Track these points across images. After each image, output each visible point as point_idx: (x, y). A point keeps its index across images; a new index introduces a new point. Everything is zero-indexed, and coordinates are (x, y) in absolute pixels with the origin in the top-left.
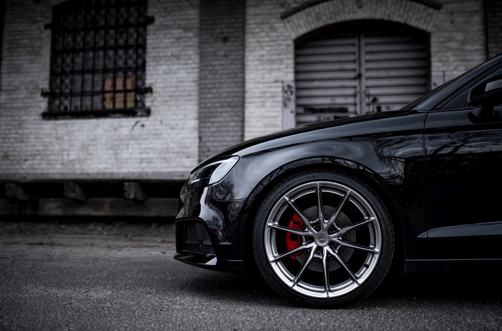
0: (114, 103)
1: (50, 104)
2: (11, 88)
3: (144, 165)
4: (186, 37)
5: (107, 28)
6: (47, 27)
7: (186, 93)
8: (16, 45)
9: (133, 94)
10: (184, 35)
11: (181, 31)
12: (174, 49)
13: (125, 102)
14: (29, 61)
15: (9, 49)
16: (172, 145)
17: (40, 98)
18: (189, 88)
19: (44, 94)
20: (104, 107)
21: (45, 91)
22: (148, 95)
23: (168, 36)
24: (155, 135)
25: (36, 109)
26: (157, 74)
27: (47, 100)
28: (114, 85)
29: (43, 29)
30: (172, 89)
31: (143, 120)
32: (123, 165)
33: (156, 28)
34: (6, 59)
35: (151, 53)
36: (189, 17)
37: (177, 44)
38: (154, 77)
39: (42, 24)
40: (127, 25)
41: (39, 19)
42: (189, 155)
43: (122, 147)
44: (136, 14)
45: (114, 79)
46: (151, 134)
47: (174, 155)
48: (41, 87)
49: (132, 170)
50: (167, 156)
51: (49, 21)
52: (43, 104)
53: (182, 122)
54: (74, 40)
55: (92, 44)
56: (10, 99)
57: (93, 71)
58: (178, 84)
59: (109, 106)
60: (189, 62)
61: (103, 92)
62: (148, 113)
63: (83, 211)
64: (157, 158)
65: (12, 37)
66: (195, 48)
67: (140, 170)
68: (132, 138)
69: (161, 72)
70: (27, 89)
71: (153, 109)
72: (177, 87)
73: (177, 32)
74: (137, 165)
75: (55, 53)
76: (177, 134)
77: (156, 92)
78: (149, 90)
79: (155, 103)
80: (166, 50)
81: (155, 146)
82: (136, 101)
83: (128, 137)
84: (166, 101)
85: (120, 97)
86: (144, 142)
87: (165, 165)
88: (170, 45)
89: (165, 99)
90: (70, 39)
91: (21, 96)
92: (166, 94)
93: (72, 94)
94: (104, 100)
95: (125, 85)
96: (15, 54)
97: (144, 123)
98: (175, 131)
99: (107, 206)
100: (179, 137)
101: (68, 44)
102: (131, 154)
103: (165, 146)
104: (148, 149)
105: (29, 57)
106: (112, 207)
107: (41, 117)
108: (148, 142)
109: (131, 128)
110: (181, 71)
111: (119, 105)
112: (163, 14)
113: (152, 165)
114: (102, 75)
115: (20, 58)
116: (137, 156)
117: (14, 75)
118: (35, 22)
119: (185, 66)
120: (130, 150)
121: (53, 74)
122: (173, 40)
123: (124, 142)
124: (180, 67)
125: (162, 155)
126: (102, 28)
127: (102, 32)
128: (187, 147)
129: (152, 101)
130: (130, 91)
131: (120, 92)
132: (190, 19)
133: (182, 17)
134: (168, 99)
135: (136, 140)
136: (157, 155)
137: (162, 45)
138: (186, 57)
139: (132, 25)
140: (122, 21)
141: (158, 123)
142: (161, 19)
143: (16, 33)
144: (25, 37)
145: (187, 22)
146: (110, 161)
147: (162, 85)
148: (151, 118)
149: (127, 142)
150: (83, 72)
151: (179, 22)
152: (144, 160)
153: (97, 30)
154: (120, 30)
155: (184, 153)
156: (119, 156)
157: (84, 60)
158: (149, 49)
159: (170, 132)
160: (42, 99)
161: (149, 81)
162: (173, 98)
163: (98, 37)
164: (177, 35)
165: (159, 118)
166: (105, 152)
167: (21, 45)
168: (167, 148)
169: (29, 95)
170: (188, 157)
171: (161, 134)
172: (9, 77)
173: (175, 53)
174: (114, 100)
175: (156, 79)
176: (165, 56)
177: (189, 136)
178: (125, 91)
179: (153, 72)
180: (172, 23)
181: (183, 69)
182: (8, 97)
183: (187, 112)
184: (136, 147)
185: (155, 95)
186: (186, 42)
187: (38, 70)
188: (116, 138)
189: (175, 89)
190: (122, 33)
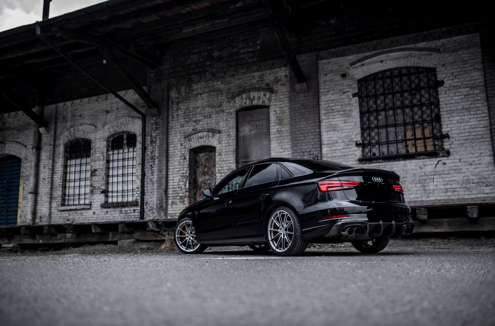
0: (416, 148)
1: (363, 151)
2: (331, 142)
3: (449, 194)
4: (474, 94)
5: (402, 92)
6: (354, 95)
7: (480, 137)
8: (331, 111)
9: (431, 140)
10: (471, 92)
11: (468, 89)
12: (464, 104)
13: (425, 147)
14: (343, 121)
15: (325, 114)
16: (472, 177)
17: (354, 148)
18: (482, 133)
19: (357, 145)
20: (407, 151)
21: (358, 143)
22: (446, 140)
23: (457, 94)
24: (456, 170)
25: (353, 156)
26: (451, 124)
27: (361, 149)
28: (414, 134)
29: (351, 97)
30: (466, 134)
31: (444, 160)
32: (431, 194)
33: (446, 89)
34: (324, 121)
35: (444, 108)
36: (474, 78)
37: (466, 100)
38: (449, 126)
39: (350, 94)
40: (418, 88)
41: (348, 90)
42: (488, 184)
43: (427, 181)
44: (425, 80)
45: (414, 129)
46: (452, 170)
47: (475, 185)
48: (355, 140)
49: (439, 198)
50: (468, 186)
51: (356, 91)
52: (358, 153)
53: (478, 159)
54: (375, 103)
55: (390, 105)
56: (331, 150)
57: (395, 125)
58: (472, 130)
59: (412, 150)
60: (478, 112)
61: (405, 140)
62: (448, 154)
63: (426, 229)
64: (460, 188)
65: (328, 105)
66: (483, 101)
67: (446, 198)
68: (436, 173)
69: (455, 122)
70: (343, 142)
71: (451, 150)
72: (470, 132)
73: (465, 91)
74: (443, 194)
75: (362, 114)
76: (475, 168)
77: (452, 138)
78: (447, 136)
79: (452, 146)
80: (458, 105)
81: (457, 179)
82: (435, 145)
83: (433, 173)
84: (463, 144)
85: (420, 143)
86: (447, 176)
87: (468, 193)
88: (460, 101)
89: (461, 142)
90: (371, 102)
91: (339, 148)
92: (462, 138)
93: (379, 143)
94: (407, 146)
95: (423, 134)
96: (331, 117)
97: (445, 162)
98: (473, 167)
99: (445, 224)
100: (477, 170)
101: (371, 106)
102: (436, 185)
103: (467, 178)
104: (451, 181)
105: (342, 119)
106: (450, 225)
107: (358, 162)
108: (451, 176)
109: (434, 166)
110: (472, 120)
111: (421, 149)
112: (450, 78)
113: (456, 193)
114: (403, 127)
115: (335, 120)
116: (443, 187)
117: (333, 132)
118: (344, 93)
119: (475, 116)
120: (435, 183)
121: (363, 129)
122: (463, 97)
123: (429, 177)
124: (472, 116)
125: (464, 185)
126: (397, 92)
127: (398, 95)
128: (485, 178)
129: (450, 145)
130: (429, 138)
131: (420, 139)
132: (475, 80)
133: (467, 79)
134: (464, 142)
135: (440, 175)
136: (459, 186)
137: (454, 101)
138: (475, 109)
139: (423, 88)
140: (413, 86)
141: (458, 161)
142: (450, 82)
143: (331, 102)
144: (337, 104)
145: (473, 82)
146: (418, 192)
147: (457, 132)
148: (451, 157)
149: (432, 177)
150: (387, 126)
151: (466, 83)
152: (448, 190)
153: (393, 94)
154: (413, 92)
155: (483, 183)
156: (426, 188)
157: (386, 117)
158: (442, 105)
159: (469, 167)
160: (357, 148)
161: (445, 130)
162: (467, 141)
163: (395, 99)
164: (465, 93)
165: (458, 157)
166: (414, 185)
167: (335, 110)
168: (468, 180)
169: (346, 147)
170: (487, 186)
171: (461, 169)
172: (328, 134)
173: (465, 107)
174: (415, 145)
175: (451, 128)
176: (457, 110)
177: (486, 169)
178: (425, 138)
179: (448, 122)
180: (460, 84)
181: (474, 118)
182: (329, 149)
183: (482, 151)
184: (441, 180)
185: (451, 139)
186: (474, 97)
187: (351, 127)
188: (423, 174)
189: (469, 134)
190: (415, 94)
